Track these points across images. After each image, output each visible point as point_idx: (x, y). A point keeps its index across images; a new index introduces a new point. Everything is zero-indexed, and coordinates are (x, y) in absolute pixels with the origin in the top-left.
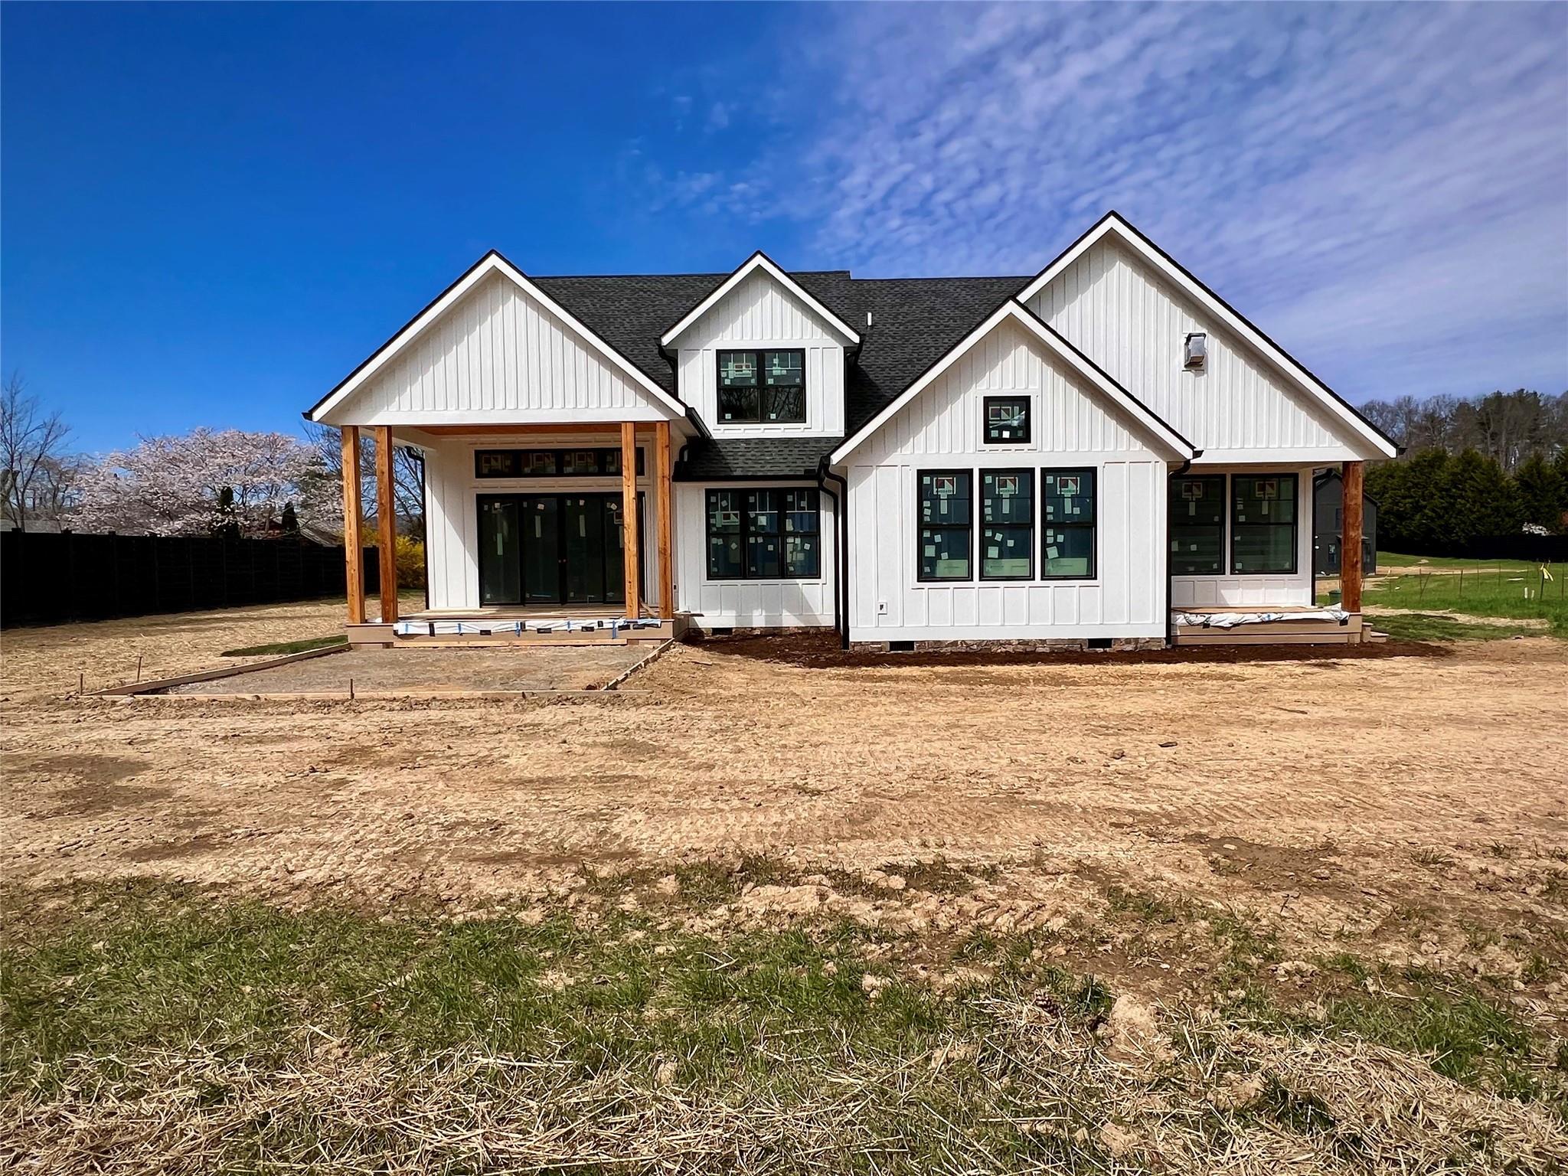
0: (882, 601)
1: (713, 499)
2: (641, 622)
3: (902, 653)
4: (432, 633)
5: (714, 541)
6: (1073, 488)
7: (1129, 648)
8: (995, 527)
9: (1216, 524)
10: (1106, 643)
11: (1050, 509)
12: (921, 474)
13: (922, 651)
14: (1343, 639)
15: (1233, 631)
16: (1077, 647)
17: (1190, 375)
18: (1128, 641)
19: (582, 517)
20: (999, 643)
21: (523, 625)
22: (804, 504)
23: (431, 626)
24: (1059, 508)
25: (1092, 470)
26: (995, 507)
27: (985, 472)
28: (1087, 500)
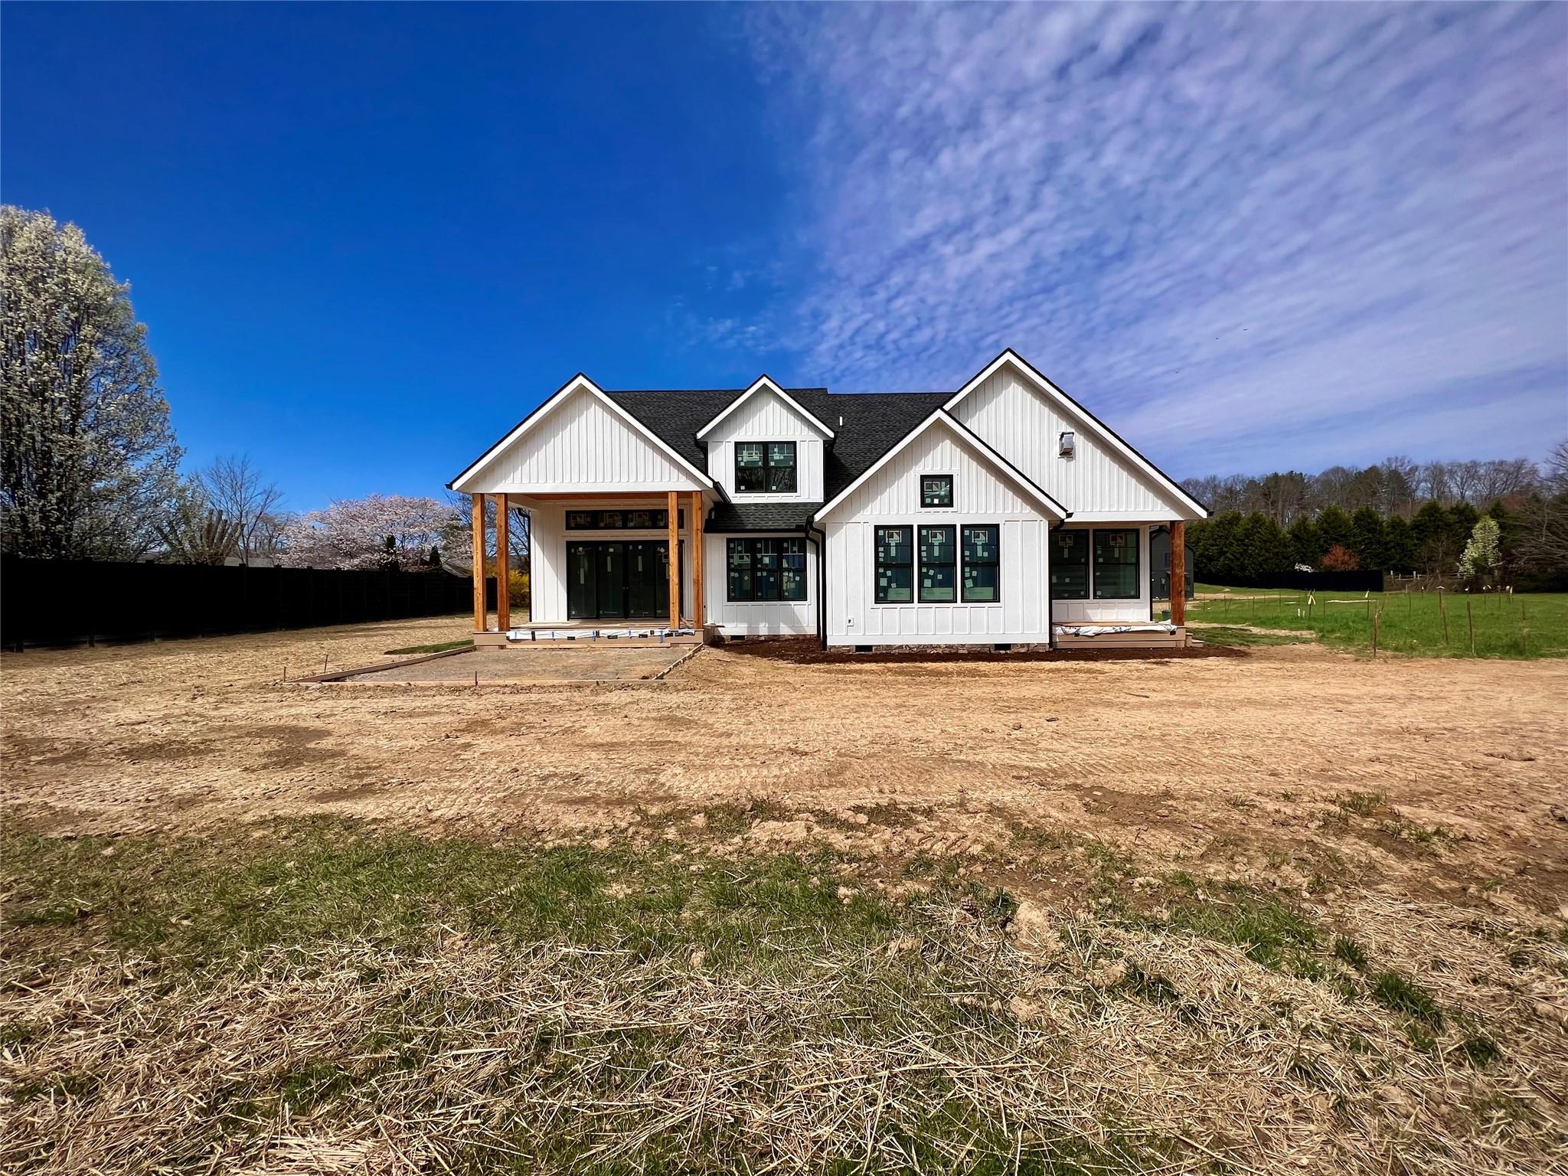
0: (850, 617)
1: (732, 545)
2: (681, 631)
3: (864, 653)
4: (534, 639)
5: (732, 574)
6: (981, 539)
7: (1023, 650)
8: (929, 565)
9: (1083, 564)
10: (1007, 647)
11: (967, 553)
12: (877, 528)
13: (879, 652)
14: (1173, 645)
15: (1097, 638)
16: (986, 650)
17: (1064, 461)
18: (1022, 645)
19: (640, 558)
20: (932, 647)
21: (598, 633)
22: (795, 549)
23: (533, 634)
24: (973, 552)
25: (996, 526)
26: (929, 552)
27: (922, 528)
28: (992, 547)
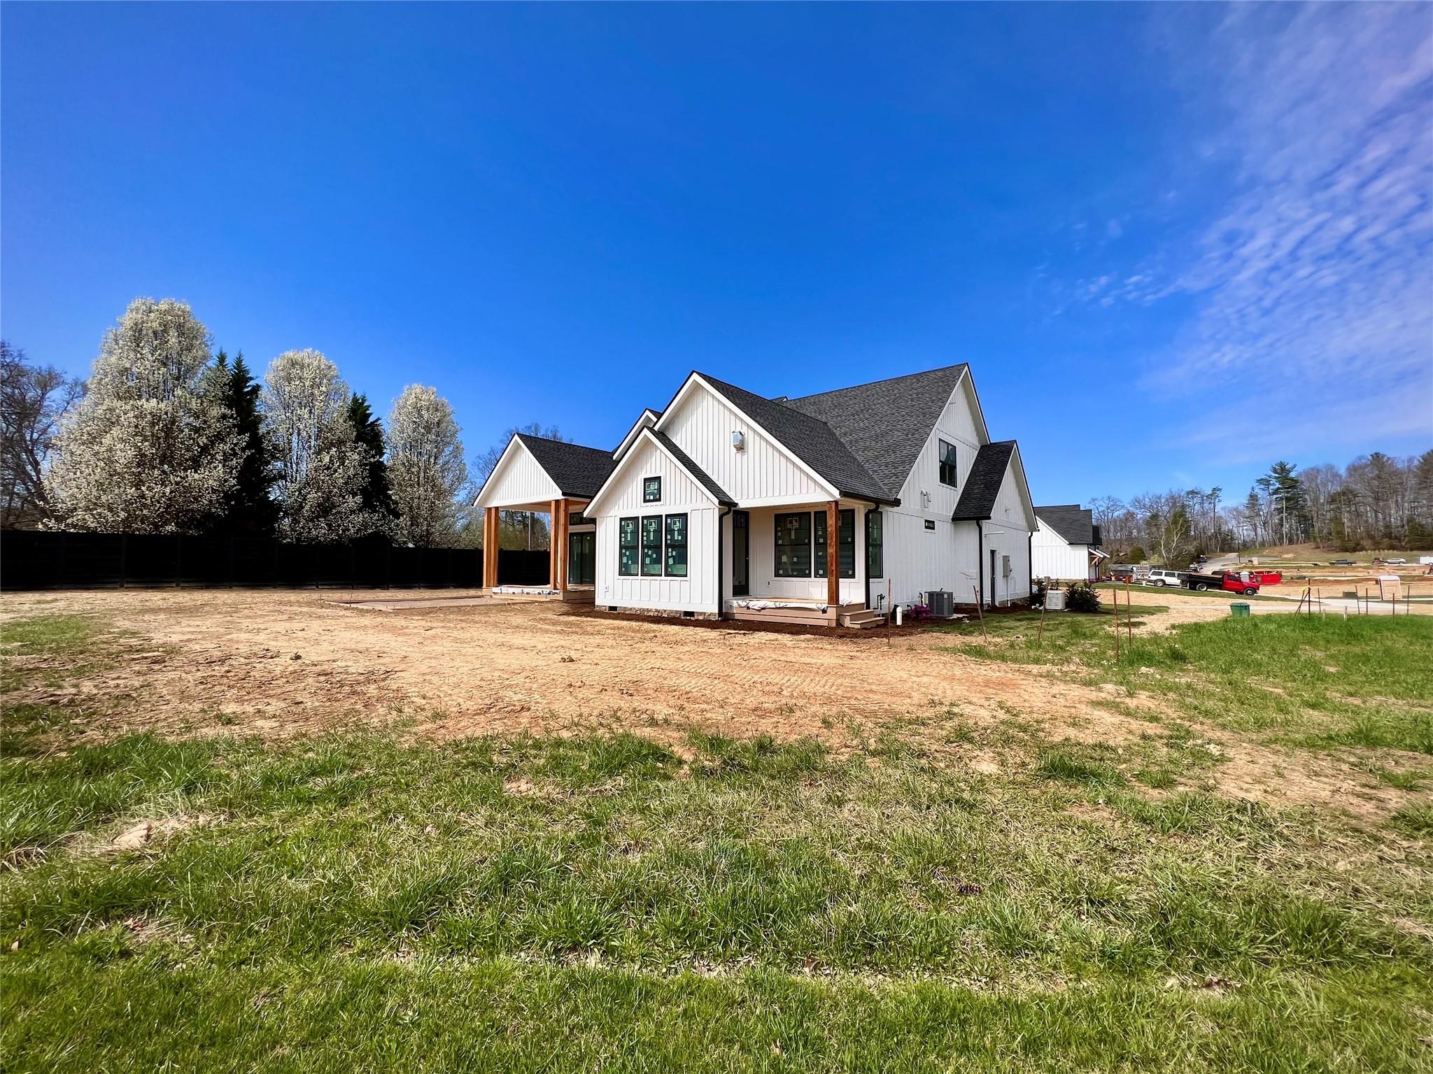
0: (606, 586)
3: (613, 613)
6: (677, 526)
7: (701, 618)
8: (649, 547)
9: (806, 544)
10: (691, 614)
11: (669, 537)
12: (621, 519)
13: (620, 612)
14: (825, 623)
15: (763, 612)
16: (679, 616)
18: (701, 614)
20: (649, 611)
24: (673, 536)
25: (686, 515)
26: (648, 536)
27: (643, 518)
28: (684, 531)
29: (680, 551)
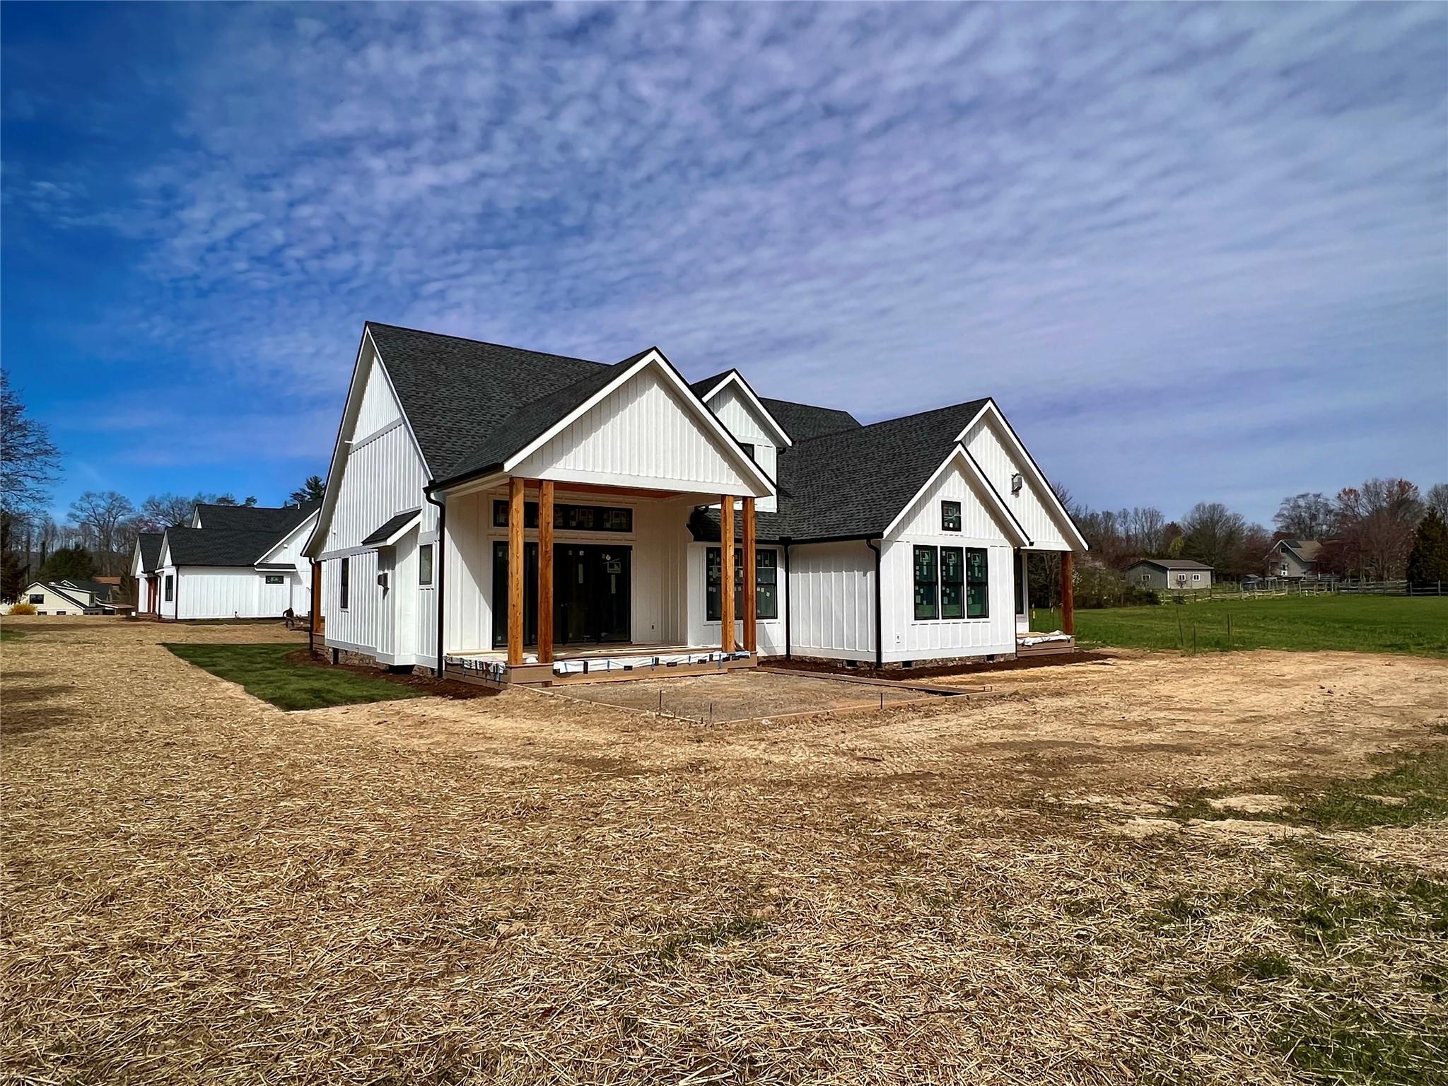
1: (711, 556)
2: (738, 654)
4: (586, 671)
5: (710, 589)
6: (977, 562)
7: (1002, 660)
8: (947, 584)
10: (991, 657)
11: (969, 573)
12: (915, 548)
13: (918, 667)
16: (982, 661)
17: (1014, 496)
18: (1002, 655)
20: (953, 660)
22: (767, 562)
23: (586, 665)
24: (973, 573)
25: (985, 550)
26: (948, 570)
27: (943, 548)
28: (984, 567)
29: (980, 587)
